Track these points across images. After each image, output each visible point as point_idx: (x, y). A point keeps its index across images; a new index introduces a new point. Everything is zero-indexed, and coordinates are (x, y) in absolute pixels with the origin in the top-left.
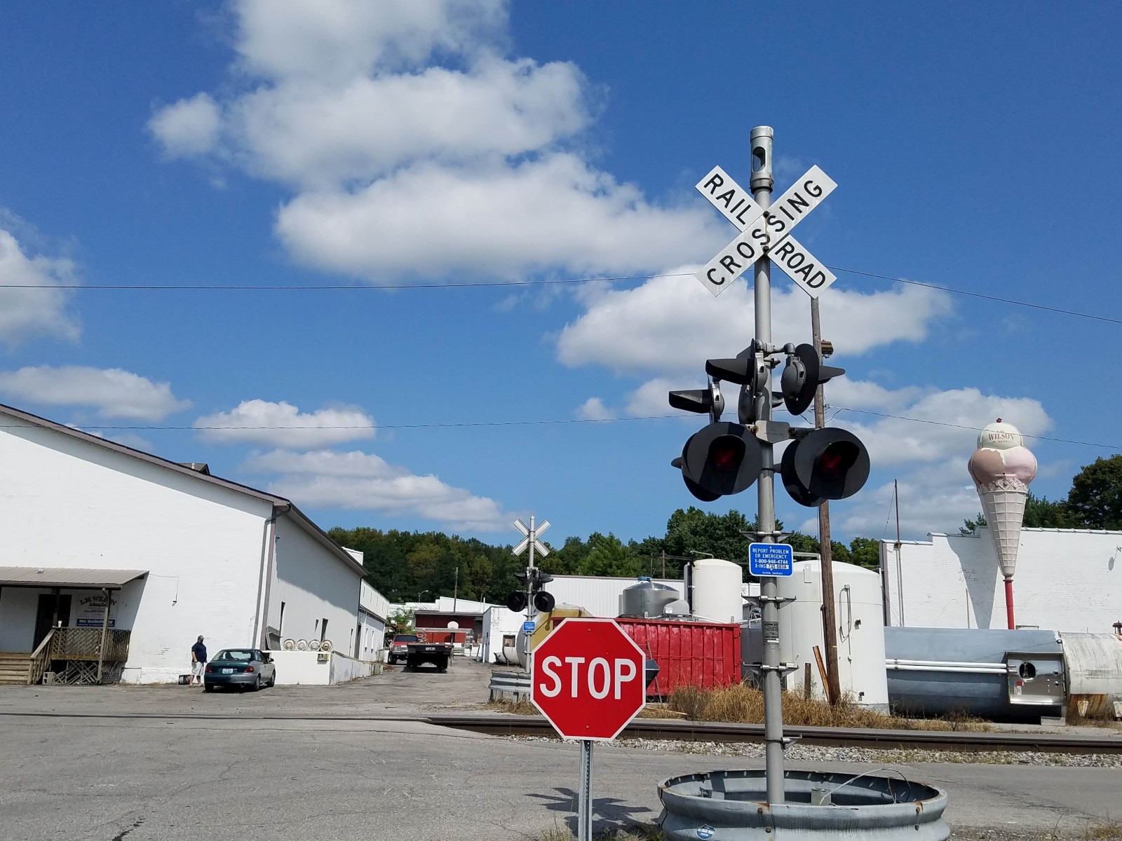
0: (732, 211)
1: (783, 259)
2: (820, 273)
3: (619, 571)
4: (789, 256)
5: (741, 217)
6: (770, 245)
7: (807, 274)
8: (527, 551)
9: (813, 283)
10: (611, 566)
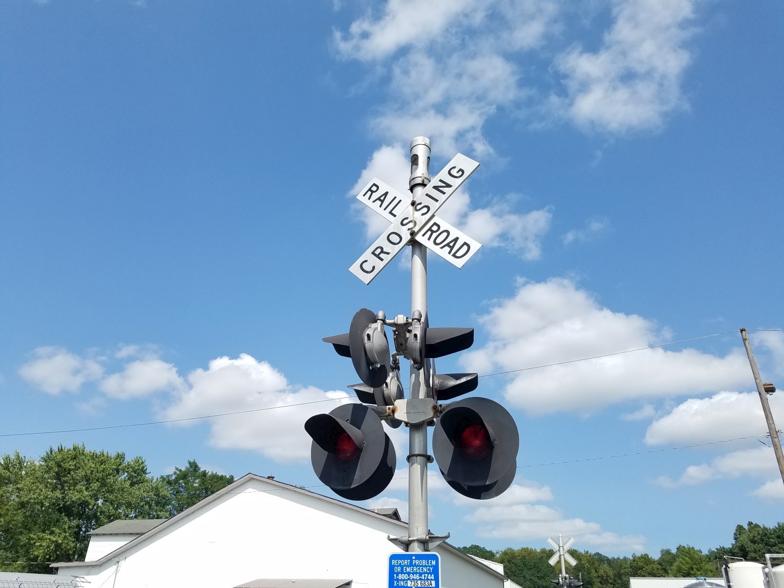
0: (385, 209)
1: (429, 239)
2: (465, 244)
3: (699, 573)
4: (435, 235)
5: (392, 212)
6: (416, 229)
7: (452, 248)
8: (559, 562)
9: (458, 255)
10: (692, 569)
